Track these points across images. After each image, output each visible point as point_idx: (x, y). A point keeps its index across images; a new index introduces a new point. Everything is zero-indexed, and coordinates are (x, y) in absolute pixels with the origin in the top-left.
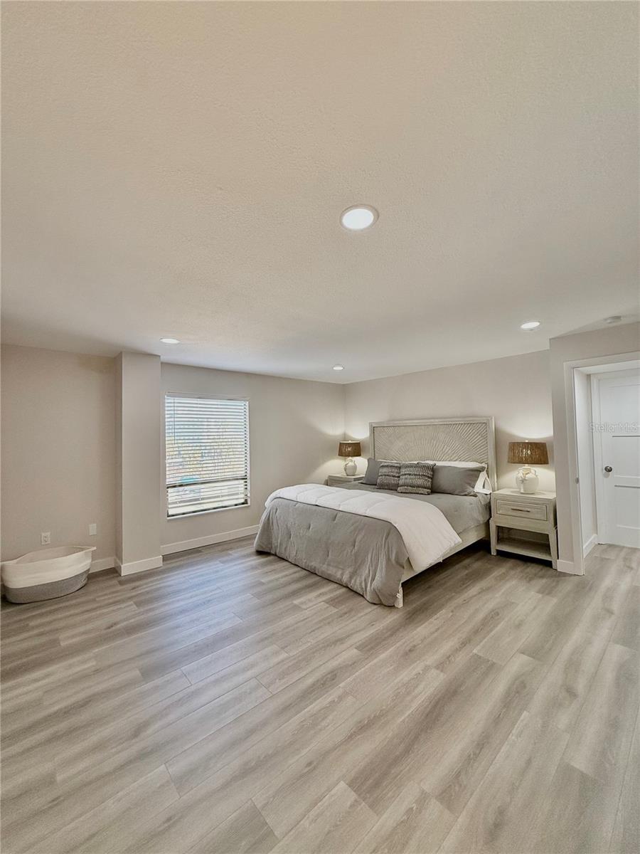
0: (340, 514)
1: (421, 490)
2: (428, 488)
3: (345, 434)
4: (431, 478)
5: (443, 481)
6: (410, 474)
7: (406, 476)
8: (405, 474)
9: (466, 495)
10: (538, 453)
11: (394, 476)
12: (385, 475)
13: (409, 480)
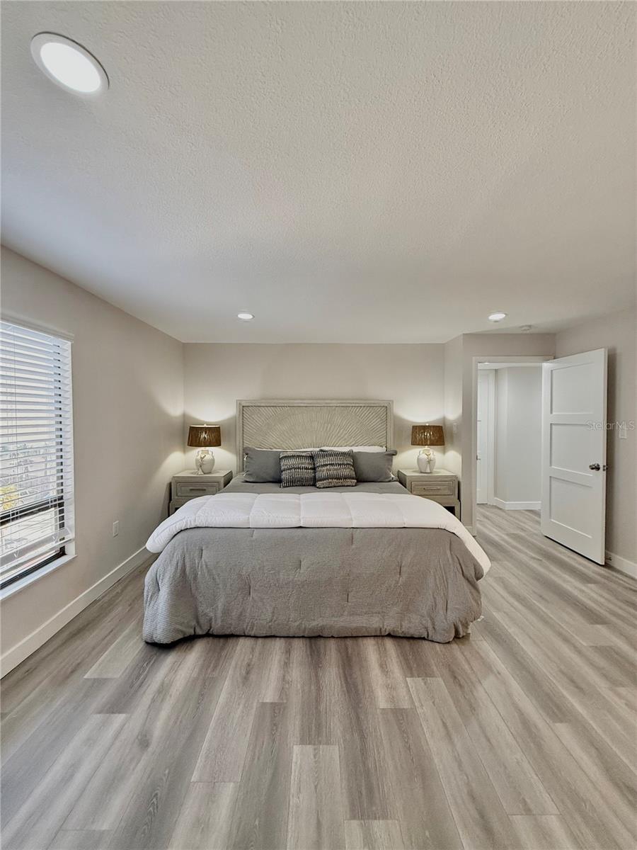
0: (357, 534)
1: (349, 482)
2: (353, 478)
3: (184, 416)
4: (353, 466)
5: (366, 469)
6: (332, 464)
7: (328, 467)
8: (326, 465)
9: (390, 481)
10: (435, 435)
11: (306, 469)
12: (295, 469)
13: (333, 471)
